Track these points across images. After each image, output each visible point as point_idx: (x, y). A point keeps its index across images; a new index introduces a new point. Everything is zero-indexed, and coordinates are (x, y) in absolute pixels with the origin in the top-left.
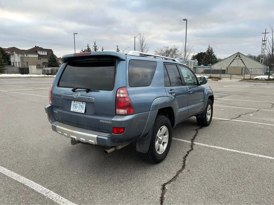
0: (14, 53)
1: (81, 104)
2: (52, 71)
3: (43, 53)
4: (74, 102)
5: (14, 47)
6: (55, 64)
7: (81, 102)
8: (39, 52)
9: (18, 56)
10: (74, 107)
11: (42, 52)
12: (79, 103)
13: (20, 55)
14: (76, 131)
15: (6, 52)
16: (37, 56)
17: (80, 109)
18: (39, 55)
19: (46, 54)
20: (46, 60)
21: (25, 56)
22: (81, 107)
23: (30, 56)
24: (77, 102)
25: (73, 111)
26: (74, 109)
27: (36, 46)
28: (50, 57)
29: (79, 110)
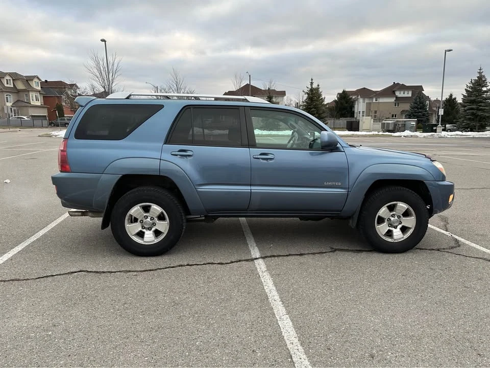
0: (359, 97)
2: (395, 125)
3: (404, 94)
5: (364, 88)
6: (421, 112)
8: (398, 94)
9: (364, 102)
11: (402, 92)
13: (367, 101)
15: (350, 97)
16: (393, 100)
18: (397, 97)
19: (410, 95)
20: (407, 107)
21: (374, 101)
23: (381, 100)
27: (394, 83)
28: (414, 101)
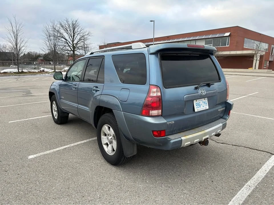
1: (204, 101)
4: (196, 101)
7: (203, 99)
10: (198, 106)
12: (202, 101)
14: (206, 130)
17: (204, 105)
22: (205, 103)
24: (199, 100)
25: (198, 111)
26: (198, 109)
29: (203, 108)
